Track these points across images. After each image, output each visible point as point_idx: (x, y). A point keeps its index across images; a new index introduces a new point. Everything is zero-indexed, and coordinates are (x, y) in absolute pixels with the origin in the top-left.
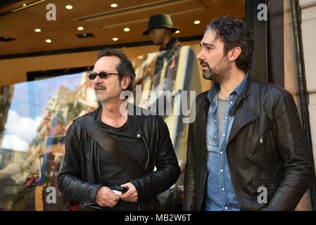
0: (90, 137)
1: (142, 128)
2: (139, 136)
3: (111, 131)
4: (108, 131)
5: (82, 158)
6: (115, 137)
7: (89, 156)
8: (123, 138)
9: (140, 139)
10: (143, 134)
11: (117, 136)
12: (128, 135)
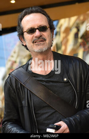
0: (24, 87)
1: (68, 72)
2: (65, 79)
3: (41, 78)
4: (38, 79)
5: (19, 106)
6: (44, 83)
7: (24, 103)
8: (51, 84)
9: (67, 82)
10: (69, 78)
11: (46, 82)
12: (55, 80)
